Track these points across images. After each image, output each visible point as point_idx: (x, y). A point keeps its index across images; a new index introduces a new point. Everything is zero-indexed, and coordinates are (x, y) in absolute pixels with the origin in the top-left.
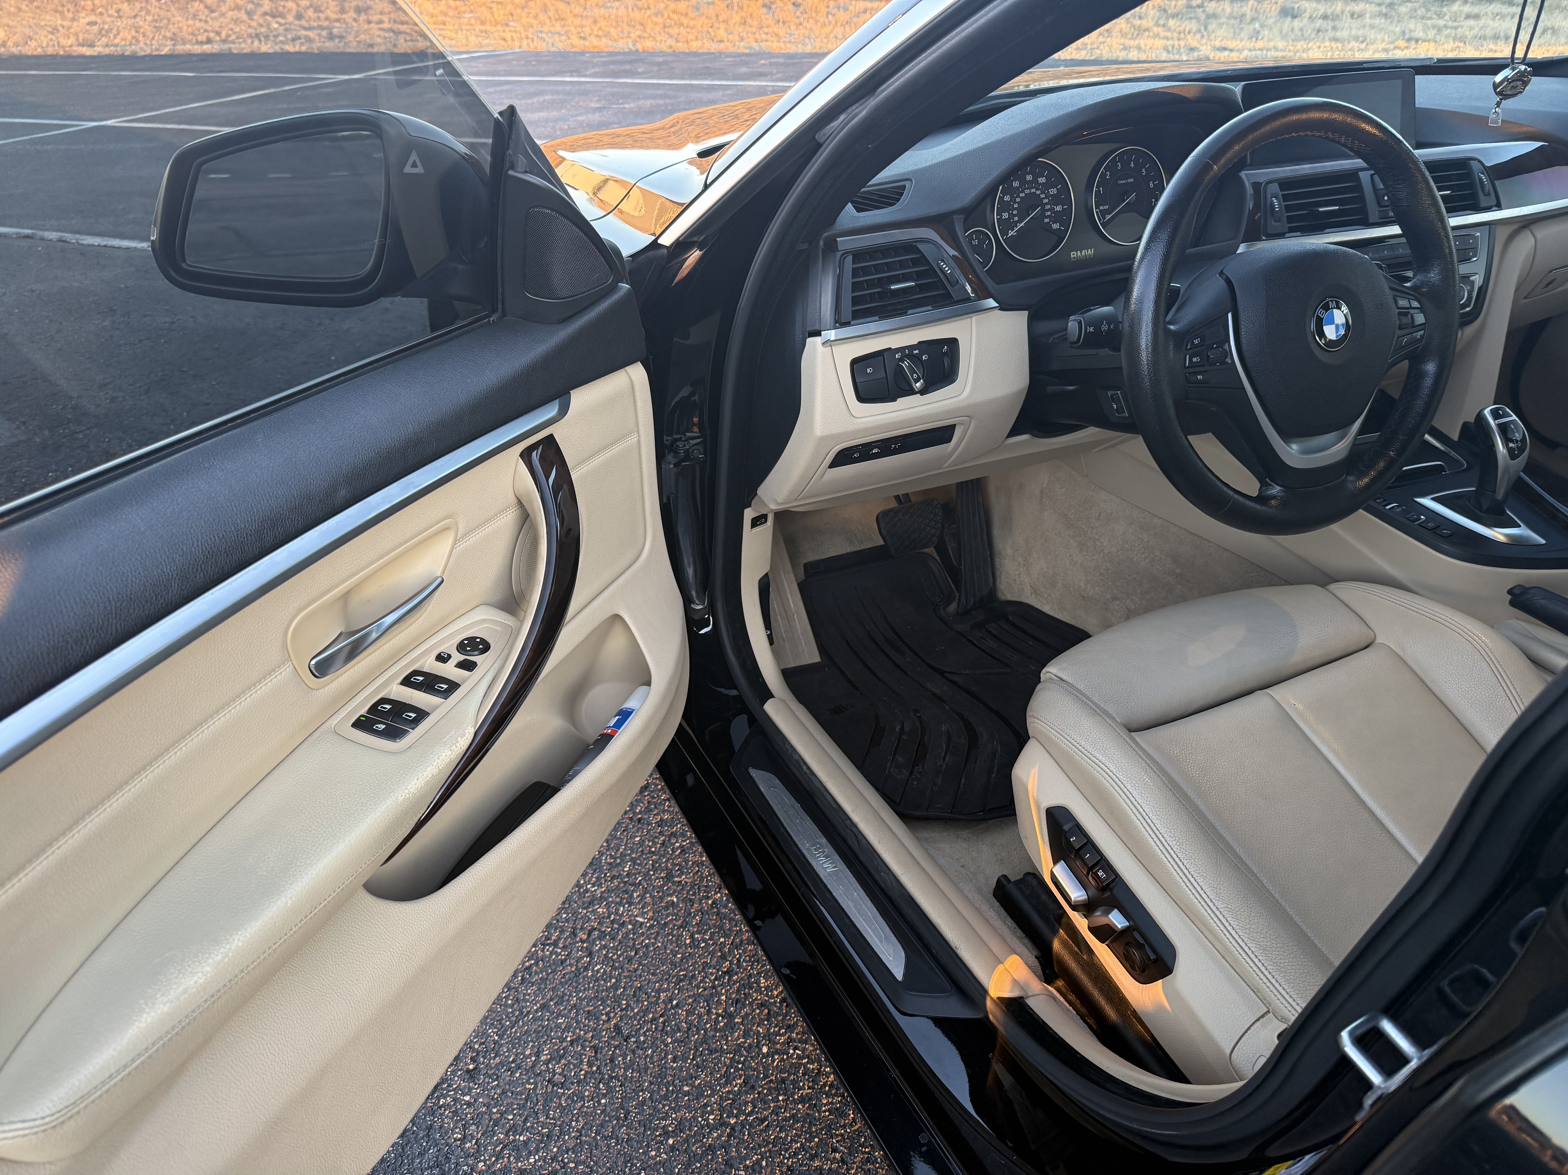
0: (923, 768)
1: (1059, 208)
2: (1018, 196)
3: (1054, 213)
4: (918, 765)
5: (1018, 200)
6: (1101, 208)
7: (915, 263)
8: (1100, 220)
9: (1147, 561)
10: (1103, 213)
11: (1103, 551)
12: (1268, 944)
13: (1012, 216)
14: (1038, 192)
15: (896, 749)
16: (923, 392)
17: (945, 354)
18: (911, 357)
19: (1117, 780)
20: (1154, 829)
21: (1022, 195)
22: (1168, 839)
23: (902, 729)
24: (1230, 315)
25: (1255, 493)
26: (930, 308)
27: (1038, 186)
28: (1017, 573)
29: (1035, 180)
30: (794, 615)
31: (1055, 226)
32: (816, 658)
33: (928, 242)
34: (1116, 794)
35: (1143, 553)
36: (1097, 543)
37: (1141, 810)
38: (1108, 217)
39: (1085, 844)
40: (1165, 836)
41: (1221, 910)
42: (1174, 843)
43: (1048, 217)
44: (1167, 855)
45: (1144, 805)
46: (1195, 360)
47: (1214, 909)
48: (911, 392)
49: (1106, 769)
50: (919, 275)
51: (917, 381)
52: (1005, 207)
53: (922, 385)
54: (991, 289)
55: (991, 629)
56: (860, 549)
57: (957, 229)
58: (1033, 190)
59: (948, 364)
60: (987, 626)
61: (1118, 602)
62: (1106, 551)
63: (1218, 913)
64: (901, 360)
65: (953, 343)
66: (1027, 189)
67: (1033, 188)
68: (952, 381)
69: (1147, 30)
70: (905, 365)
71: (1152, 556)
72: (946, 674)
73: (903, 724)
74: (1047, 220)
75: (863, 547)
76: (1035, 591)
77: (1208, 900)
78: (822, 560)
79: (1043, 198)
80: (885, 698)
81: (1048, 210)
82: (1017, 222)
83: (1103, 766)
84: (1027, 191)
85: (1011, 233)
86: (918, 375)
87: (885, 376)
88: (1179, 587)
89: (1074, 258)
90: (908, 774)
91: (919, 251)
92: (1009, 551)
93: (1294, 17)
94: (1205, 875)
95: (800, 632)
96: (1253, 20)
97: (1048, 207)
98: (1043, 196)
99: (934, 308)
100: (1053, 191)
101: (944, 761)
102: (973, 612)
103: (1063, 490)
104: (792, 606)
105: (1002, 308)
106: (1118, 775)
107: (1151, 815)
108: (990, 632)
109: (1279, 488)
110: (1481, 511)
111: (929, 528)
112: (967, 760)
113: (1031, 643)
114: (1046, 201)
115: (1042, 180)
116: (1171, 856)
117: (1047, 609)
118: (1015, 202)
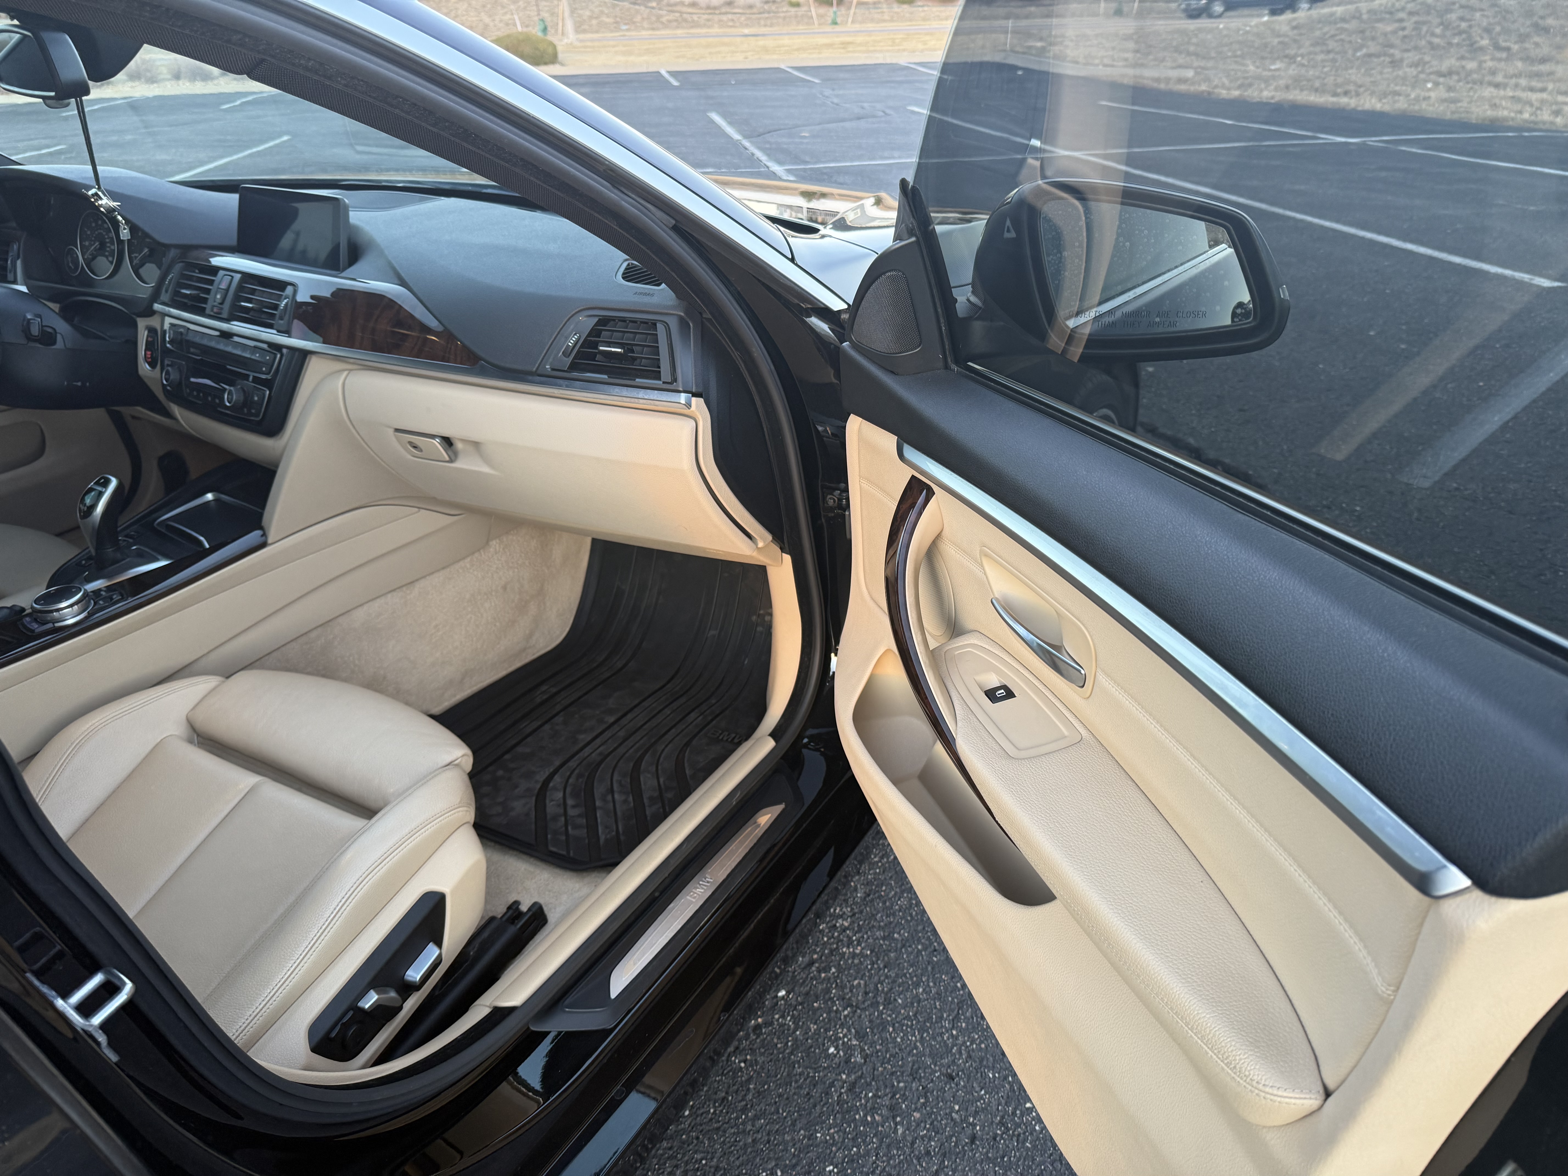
43: (107, 251)
67: (102, 230)
84: (99, 231)
118: (93, 236)
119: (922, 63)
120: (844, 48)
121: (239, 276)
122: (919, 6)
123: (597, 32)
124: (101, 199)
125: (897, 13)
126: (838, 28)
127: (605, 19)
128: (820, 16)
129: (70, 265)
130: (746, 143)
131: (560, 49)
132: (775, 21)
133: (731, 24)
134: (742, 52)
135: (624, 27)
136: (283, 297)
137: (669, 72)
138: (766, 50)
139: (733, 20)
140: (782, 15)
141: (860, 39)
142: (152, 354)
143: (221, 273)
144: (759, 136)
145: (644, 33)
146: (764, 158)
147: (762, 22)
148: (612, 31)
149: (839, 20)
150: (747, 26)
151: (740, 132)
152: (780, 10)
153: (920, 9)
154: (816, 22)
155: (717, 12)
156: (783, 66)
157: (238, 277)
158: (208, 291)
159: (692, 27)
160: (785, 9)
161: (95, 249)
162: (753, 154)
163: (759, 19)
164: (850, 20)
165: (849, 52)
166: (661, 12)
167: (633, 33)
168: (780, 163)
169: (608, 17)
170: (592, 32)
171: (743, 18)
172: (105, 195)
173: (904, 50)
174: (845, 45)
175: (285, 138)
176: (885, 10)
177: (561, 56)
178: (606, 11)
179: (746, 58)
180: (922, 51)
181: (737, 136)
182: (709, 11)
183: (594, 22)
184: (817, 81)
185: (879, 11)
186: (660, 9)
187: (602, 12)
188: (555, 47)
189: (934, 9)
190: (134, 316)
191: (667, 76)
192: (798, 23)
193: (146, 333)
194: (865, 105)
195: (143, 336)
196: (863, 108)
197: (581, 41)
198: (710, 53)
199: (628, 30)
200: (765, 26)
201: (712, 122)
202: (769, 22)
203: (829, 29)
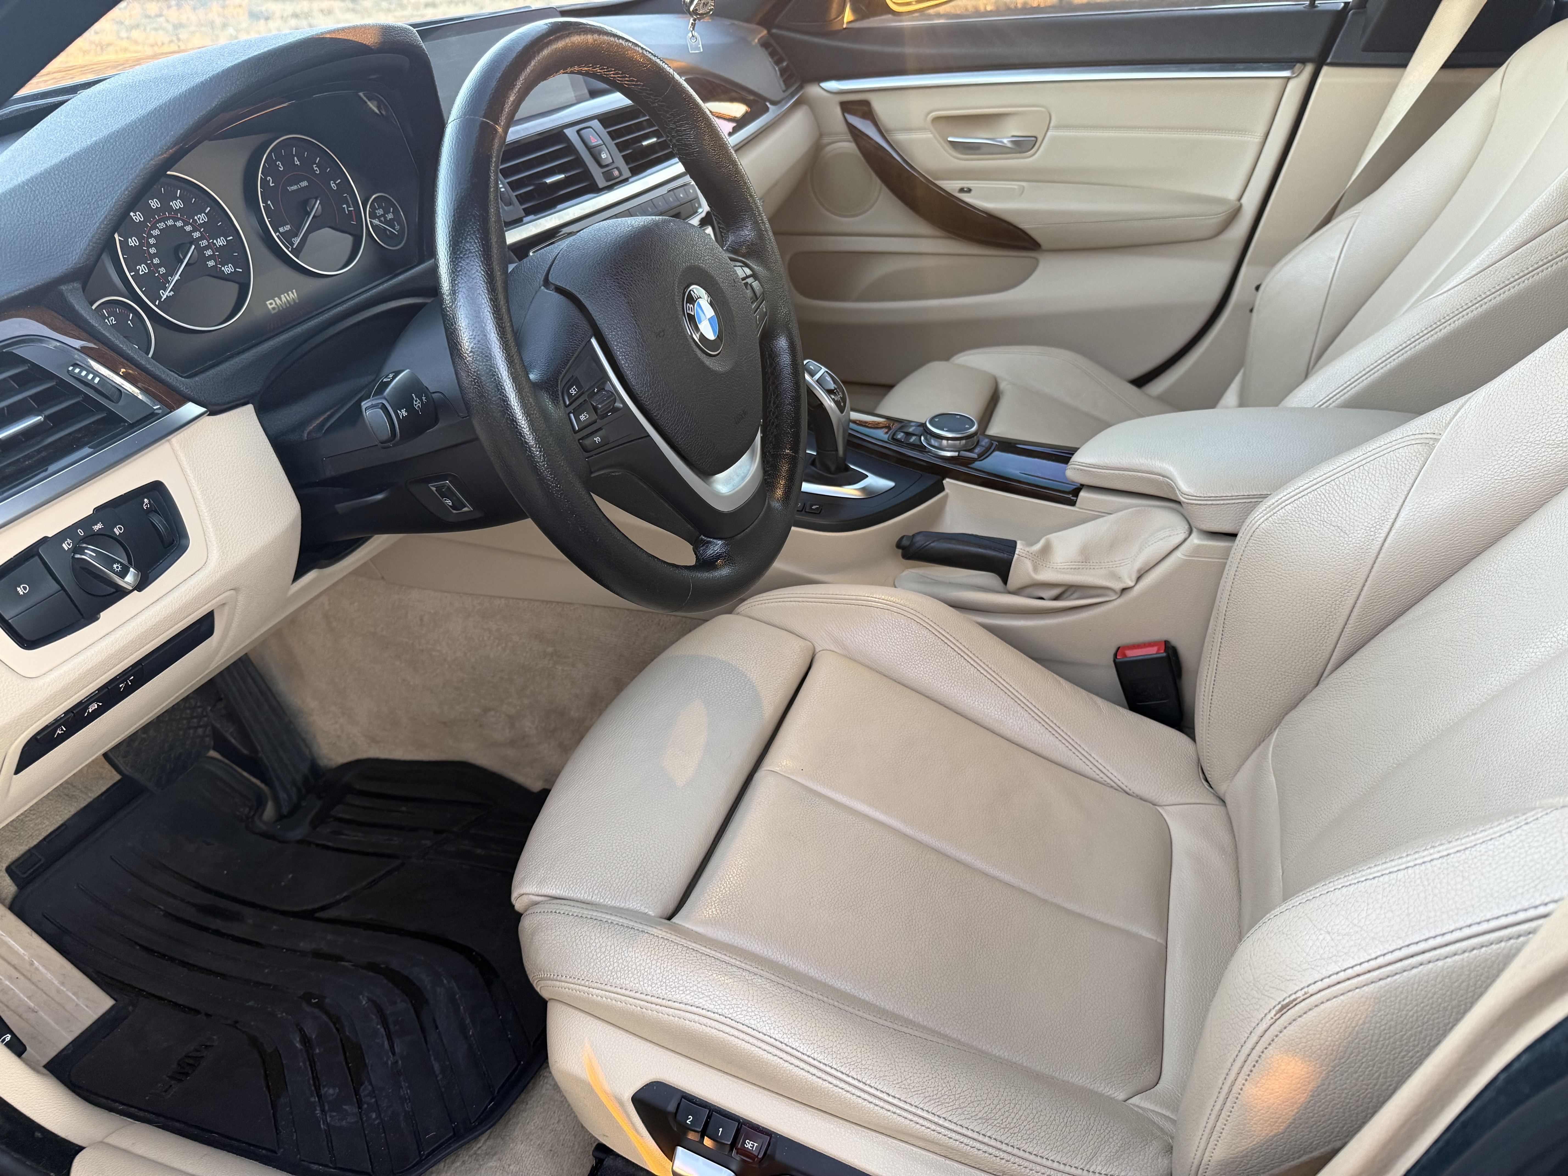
0: (371, 1084)
1: (221, 242)
2: (150, 236)
3: (217, 249)
4: (362, 1084)
5: (152, 241)
6: (281, 230)
7: (23, 381)
8: (287, 248)
9: (508, 651)
10: (287, 238)
11: (445, 660)
12: (986, 1109)
13: (153, 268)
14: (179, 224)
15: (315, 1078)
16: (140, 586)
17: (149, 511)
18: (92, 538)
19: (722, 1019)
20: (799, 1055)
21: (156, 232)
22: (820, 1058)
23: (306, 1041)
24: (594, 341)
25: (691, 560)
26: (87, 450)
27: (174, 214)
28: (337, 726)
29: (165, 207)
30: (32, 964)
31: (228, 269)
32: (103, 1002)
33: (33, 341)
34: (730, 1038)
35: (498, 645)
36: (434, 653)
37: (772, 1041)
38: (297, 241)
39: (709, 1117)
40: (816, 1056)
41: (921, 1106)
42: (830, 1057)
43: (210, 258)
44: (830, 1079)
45: (771, 1032)
46: (582, 418)
47: (913, 1109)
48: (120, 593)
49: (700, 1011)
50: (40, 402)
51: (123, 574)
52: (136, 256)
53: (135, 575)
54: (183, 388)
55: (340, 815)
56: (89, 800)
57: (77, 307)
58: (170, 223)
59: (163, 525)
60: (333, 813)
61: (492, 713)
62: (449, 659)
63: (919, 1112)
64: (77, 549)
65: (156, 489)
66: (159, 221)
67: (168, 218)
68: (183, 549)
69: (109, 45)
70: (89, 555)
71: (510, 644)
72: (318, 915)
73: (301, 1030)
74: (211, 263)
75: (93, 795)
76: (373, 740)
77: (901, 1104)
78: (35, 847)
79: (191, 232)
80: (251, 1003)
81: (207, 248)
82: (165, 276)
83: (694, 1009)
84: (161, 225)
85: (165, 295)
86: (122, 564)
87: (57, 587)
88: (559, 668)
89: (274, 308)
90: (356, 1110)
91: (23, 361)
92: (313, 704)
93: (267, 19)
94: (882, 1074)
95: (56, 982)
96: (224, 26)
97: (204, 243)
98: (188, 228)
99: (97, 447)
100: (202, 218)
101: (394, 1054)
102: (304, 804)
103: (356, 604)
104: (22, 951)
105: (213, 412)
106: (720, 1011)
107: (786, 1040)
108: (340, 820)
109: (720, 542)
110: (831, 473)
111: (192, 731)
112: (423, 1030)
113: (404, 809)
114: (196, 235)
115: (177, 204)
116: (835, 1077)
117: (399, 754)
118: (150, 246)
143: (569, 131)
158: (576, 163)
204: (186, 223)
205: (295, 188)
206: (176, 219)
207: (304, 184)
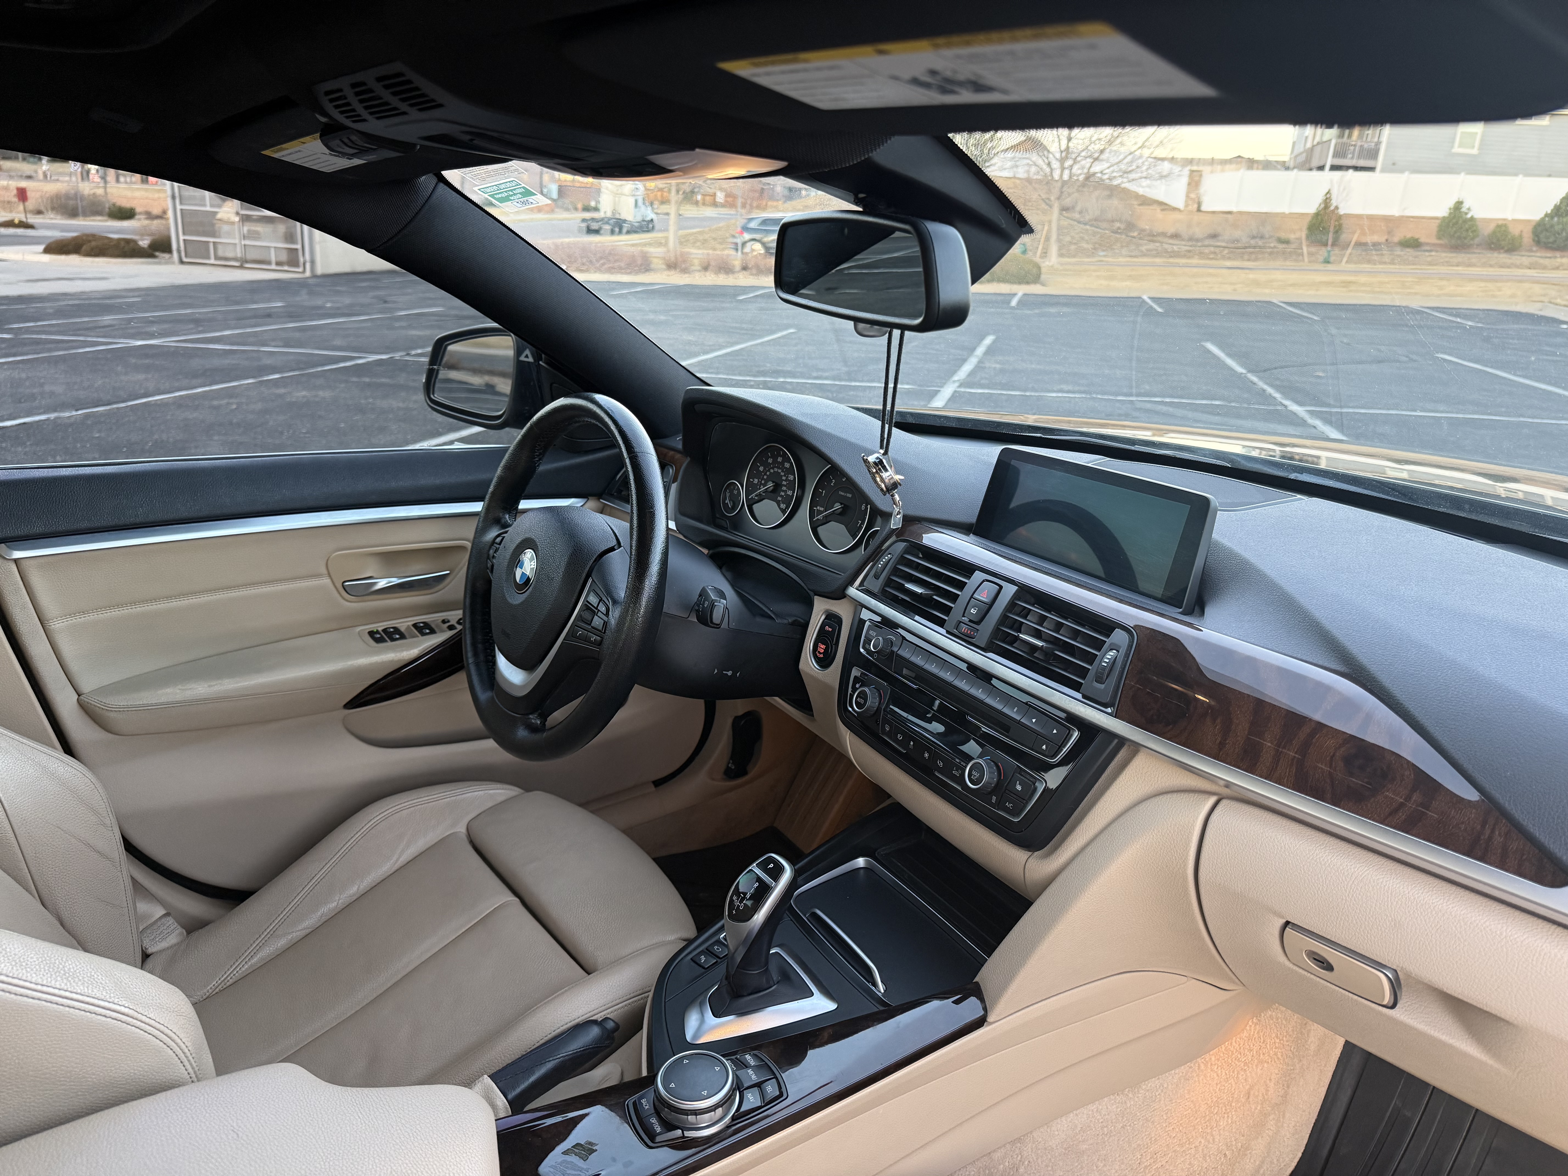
1: (789, 493)
2: (769, 471)
5: (768, 473)
6: (818, 507)
10: (817, 512)
13: (759, 483)
14: (782, 474)
21: (772, 471)
27: (784, 469)
29: (783, 463)
31: (784, 506)
38: (818, 517)
43: (782, 496)
58: (780, 471)
66: (776, 467)
67: (780, 468)
79: (784, 480)
81: (783, 491)
84: (776, 470)
85: (752, 495)
97: (784, 488)
98: (784, 478)
100: (791, 477)
114: (785, 483)
115: (787, 465)
118: (765, 474)
119: (1439, 308)
120: (1344, 287)
121: (1014, 588)
122: (1427, 251)
123: (1074, 256)
124: (886, 470)
125: (1399, 256)
126: (1330, 267)
127: (1085, 245)
128: (1310, 254)
129: (727, 501)
130: (1254, 379)
131: (1043, 270)
132: (1260, 256)
133: (1212, 256)
134: (1231, 284)
135: (1102, 253)
136: (1106, 646)
137: (1151, 298)
138: (1256, 283)
139: (1215, 253)
140: (1269, 250)
141: (1363, 279)
142: (826, 650)
143: (978, 576)
144: (1265, 371)
145: (1121, 259)
146: (1277, 395)
147: (1246, 257)
148: (1088, 256)
149: (1332, 259)
150: (1229, 258)
151: (1242, 365)
152: (1267, 245)
153: (1427, 254)
154: (1306, 259)
155: (1200, 244)
156: (1275, 301)
157: (1010, 590)
158: (954, 598)
159: (1171, 257)
160: (1272, 245)
161: (766, 491)
162: (1264, 391)
163: (1243, 253)
164: (1345, 259)
165: (1351, 291)
166: (1141, 242)
167: (1110, 259)
168: (1300, 404)
169: (1088, 243)
170: (1069, 257)
171: (1226, 251)
172: (891, 467)
173: (1416, 294)
174: (1346, 284)
175: (792, 331)
176: (1385, 252)
177: (1043, 277)
178: (1086, 238)
179: (1235, 290)
180: (1439, 296)
181: (1240, 370)
182: (1190, 243)
183: (1073, 247)
184: (1316, 318)
185: (1379, 253)
186: (1140, 239)
187: (1082, 238)
188: (1039, 268)
189: (1444, 255)
190: (811, 593)
191: (1149, 301)
192: (1286, 259)
193: (823, 617)
194: (1383, 348)
195: (817, 620)
196: (1379, 350)
197: (1062, 264)
198: (1196, 283)
199: (1105, 256)
200: (1249, 260)
201: (1209, 352)
202: (1253, 256)
203: (1321, 267)
204: (785, 476)
205: (842, 493)
206: (782, 471)
207: (850, 496)
